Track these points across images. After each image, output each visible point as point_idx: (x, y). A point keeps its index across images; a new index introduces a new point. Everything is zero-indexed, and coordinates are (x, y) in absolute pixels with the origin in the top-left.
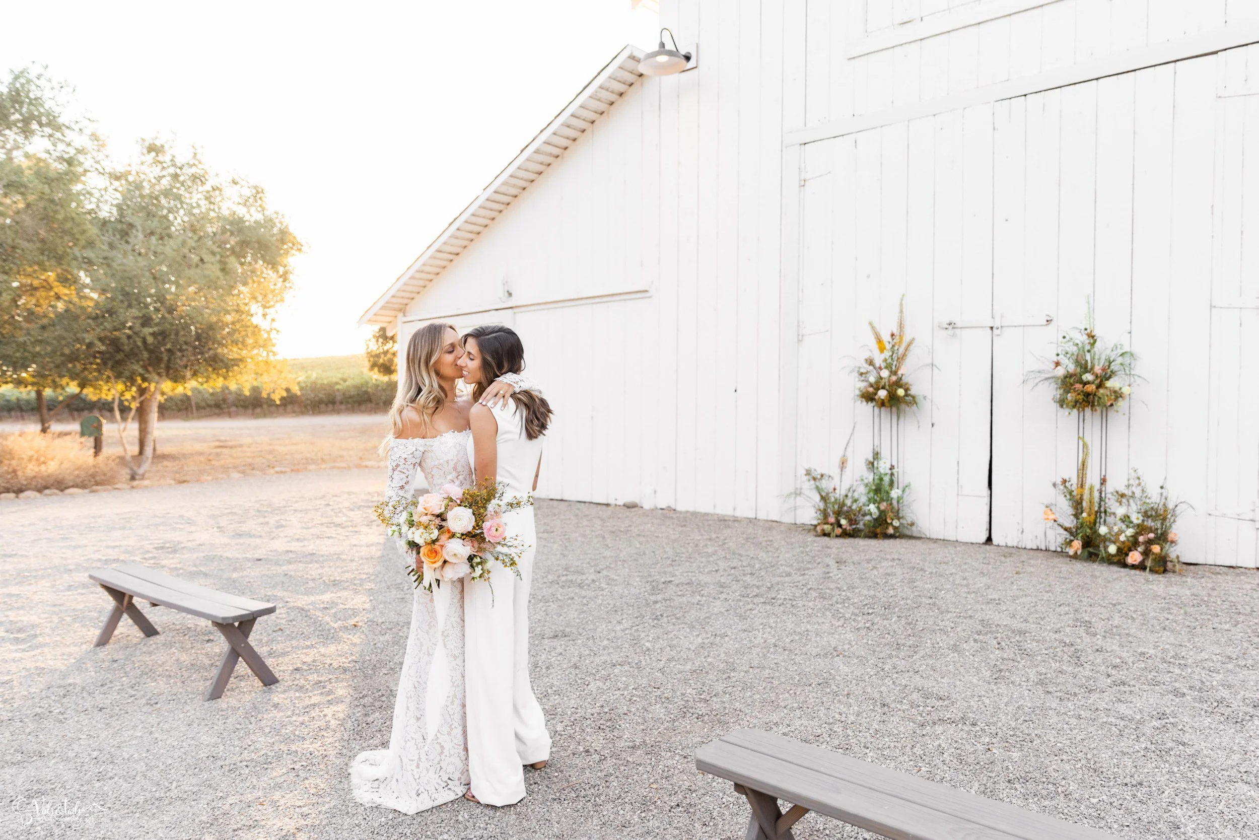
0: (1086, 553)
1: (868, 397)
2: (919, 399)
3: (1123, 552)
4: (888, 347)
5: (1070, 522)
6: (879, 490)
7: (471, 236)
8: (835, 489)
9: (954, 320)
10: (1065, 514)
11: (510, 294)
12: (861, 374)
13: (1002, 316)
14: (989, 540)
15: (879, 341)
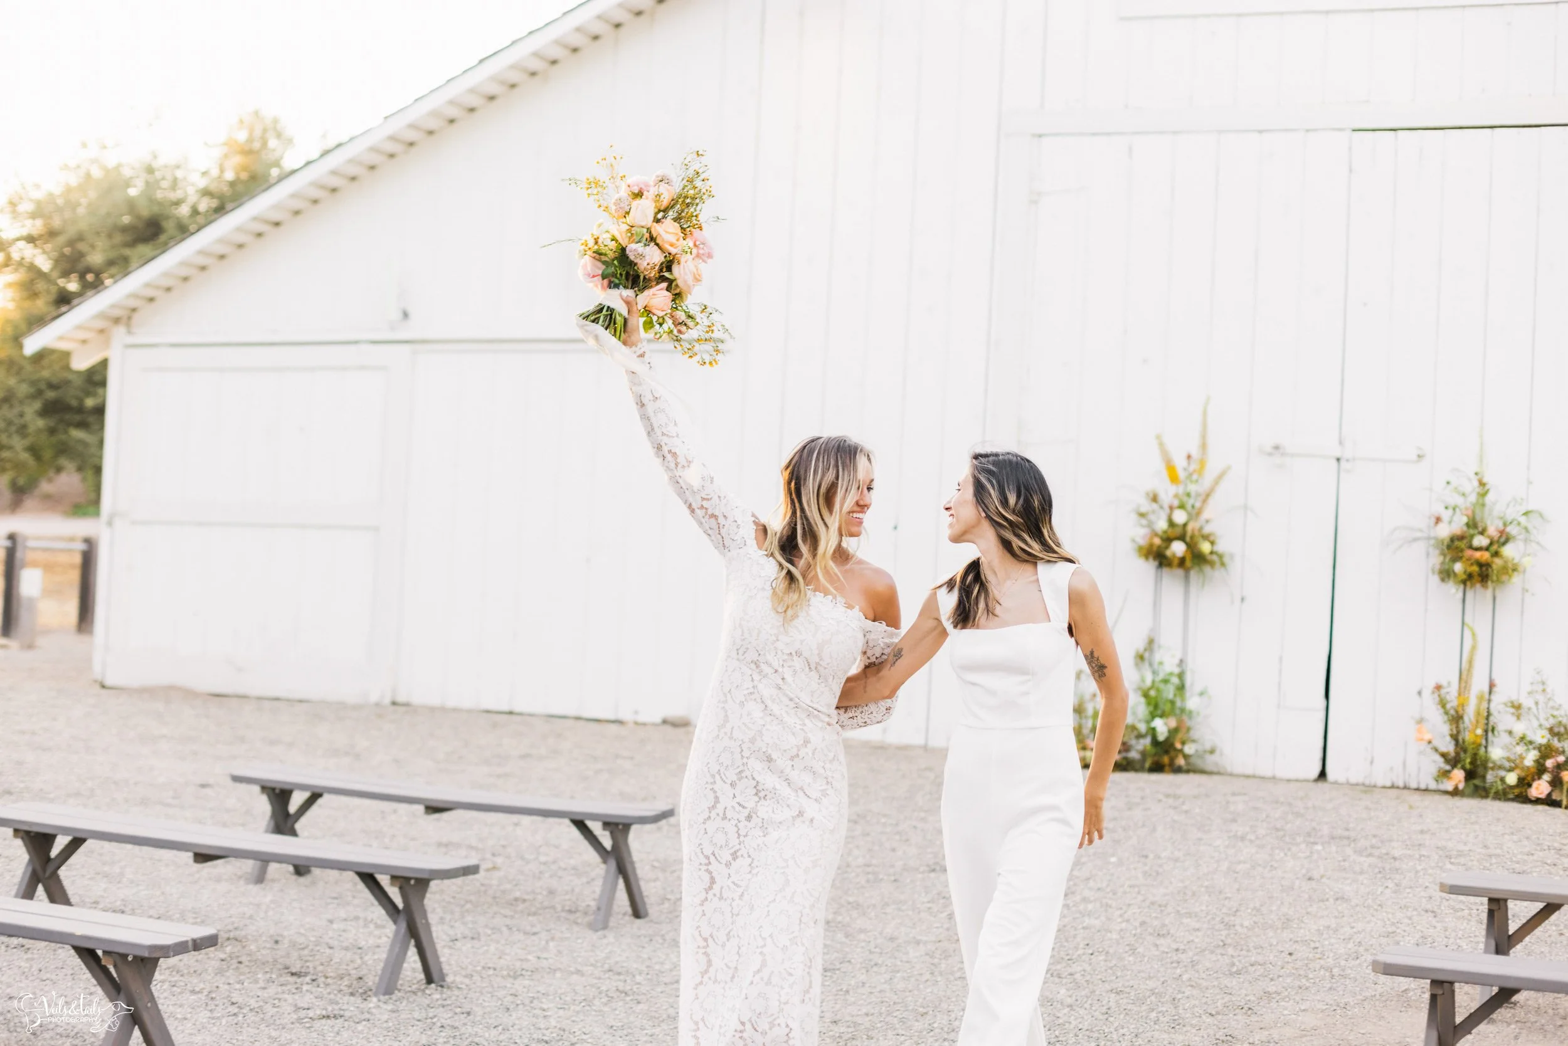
0: (1472, 787)
1: (1154, 554)
2: (1231, 561)
3: (1525, 782)
4: (1183, 476)
5: (1449, 747)
9: (1281, 442)
10: (1441, 735)
12: (1140, 516)
13: (1353, 444)
14: (1323, 775)
15: (1170, 467)
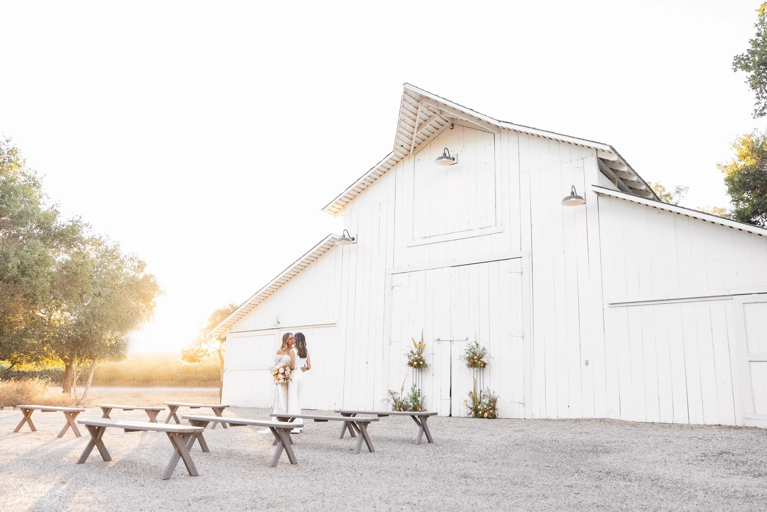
0: (474, 415)
1: (411, 364)
2: (428, 365)
3: (483, 414)
4: (418, 347)
5: (471, 406)
6: (415, 399)
7: (264, 298)
8: (399, 398)
9: (439, 338)
10: (470, 404)
11: (279, 323)
12: (409, 356)
13: (453, 337)
14: (450, 415)
15: (415, 344)
